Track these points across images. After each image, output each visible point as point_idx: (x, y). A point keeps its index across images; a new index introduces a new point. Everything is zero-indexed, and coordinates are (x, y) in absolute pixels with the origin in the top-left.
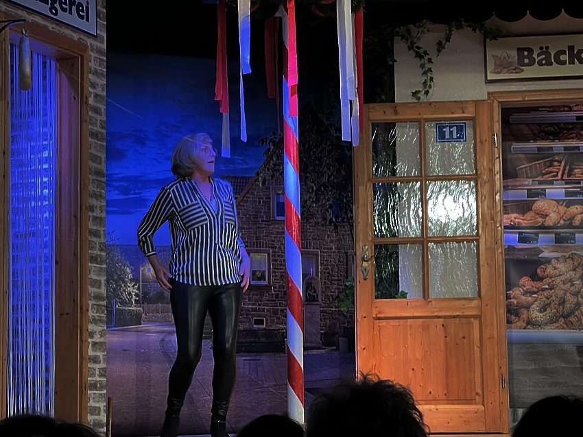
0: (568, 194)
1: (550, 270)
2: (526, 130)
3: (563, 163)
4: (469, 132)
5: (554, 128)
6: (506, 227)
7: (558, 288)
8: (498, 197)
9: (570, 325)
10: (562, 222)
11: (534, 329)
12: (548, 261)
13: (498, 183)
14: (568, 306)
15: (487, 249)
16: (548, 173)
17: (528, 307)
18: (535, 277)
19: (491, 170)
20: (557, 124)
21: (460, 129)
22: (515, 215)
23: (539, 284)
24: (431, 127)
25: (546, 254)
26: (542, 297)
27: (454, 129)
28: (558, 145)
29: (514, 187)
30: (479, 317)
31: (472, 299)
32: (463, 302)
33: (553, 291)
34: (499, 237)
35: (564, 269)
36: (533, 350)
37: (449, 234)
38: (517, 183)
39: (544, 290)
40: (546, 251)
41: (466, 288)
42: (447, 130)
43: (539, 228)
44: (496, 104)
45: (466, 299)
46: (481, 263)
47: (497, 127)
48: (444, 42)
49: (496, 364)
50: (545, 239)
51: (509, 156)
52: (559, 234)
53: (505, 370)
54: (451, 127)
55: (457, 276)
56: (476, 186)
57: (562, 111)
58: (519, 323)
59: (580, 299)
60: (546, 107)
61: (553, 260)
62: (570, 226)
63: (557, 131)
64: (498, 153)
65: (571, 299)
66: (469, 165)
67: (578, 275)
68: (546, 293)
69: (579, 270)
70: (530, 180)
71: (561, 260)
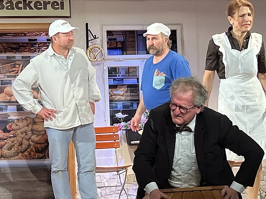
1: (14, 126)
3: (21, 65)
5: (16, 46)
7: (18, 136)
9: (25, 157)
11: (5, 160)
12: (13, 121)
14: (24, 146)
16: (12, 71)
17: (1, 148)
18: (5, 130)
20: (18, 43)
23: (7, 134)
25: (12, 117)
26: (9, 141)
28: (18, 56)
33: (16, 138)
35: (22, 126)
39: (10, 137)
40: (12, 116)
43: (8, 102)
50: (11, 109)
52: (19, 106)
57: (20, 36)
59: (31, 142)
60: (11, 33)
61: (16, 121)
63: (18, 47)
65: (25, 143)
67: (30, 129)
68: (11, 139)
69: (30, 126)
70: (3, 75)
71: (20, 120)
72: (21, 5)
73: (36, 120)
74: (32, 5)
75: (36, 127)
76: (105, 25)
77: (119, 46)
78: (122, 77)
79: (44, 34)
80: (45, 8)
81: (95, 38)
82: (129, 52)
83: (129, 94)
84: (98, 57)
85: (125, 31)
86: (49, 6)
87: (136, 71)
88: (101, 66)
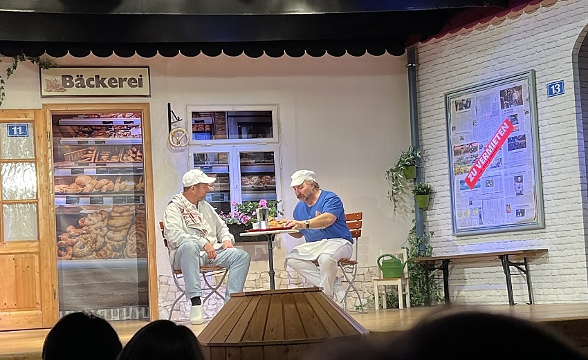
0: (98, 172)
1: (87, 221)
2: (70, 130)
3: (95, 152)
4: (30, 130)
5: (88, 129)
6: (56, 194)
7: (92, 232)
8: (50, 174)
9: (100, 256)
10: (94, 190)
11: (76, 259)
12: (86, 215)
13: (50, 165)
14: (98, 244)
15: (43, 208)
16: (85, 158)
17: (72, 245)
18: (77, 226)
19: (46, 156)
20: (91, 126)
21: (24, 128)
22: (64, 186)
23: (80, 230)
24: (4, 127)
25: (84, 211)
26: (82, 239)
27: (20, 128)
28: (91, 140)
29: (63, 167)
30: (38, 253)
31: (33, 242)
32: (28, 243)
33: (89, 234)
34: (52, 200)
35: (96, 221)
36: (75, 273)
37: (18, 198)
38: (65, 165)
39: (83, 234)
40: (84, 209)
41: (30, 234)
42: (15, 129)
43: (79, 194)
44: (48, 111)
45: (29, 241)
46: (40, 218)
47: (50, 128)
48: (12, 69)
49: (50, 283)
50: (83, 201)
51: (59, 147)
52: (93, 198)
53: (56, 287)
54: (17, 127)
55: (23, 226)
56: (36, 167)
57: (93, 118)
58: (67, 256)
59: (106, 240)
60: (82, 115)
61: (89, 215)
62: (100, 193)
63: (90, 131)
64: (50, 144)
65: (100, 240)
66: (31, 153)
67: (105, 224)
68: (84, 236)
69: (106, 221)
70: (73, 163)
71: (94, 215)
72: (93, 83)
73: (113, 214)
74: (106, 82)
75: (112, 222)
76: (189, 105)
77: (208, 129)
78: (211, 165)
79: (121, 115)
80: (121, 86)
81: (178, 120)
82: (219, 136)
83: (219, 184)
84: (183, 142)
85: (214, 112)
86: (125, 83)
87: (226, 158)
88: (186, 152)
